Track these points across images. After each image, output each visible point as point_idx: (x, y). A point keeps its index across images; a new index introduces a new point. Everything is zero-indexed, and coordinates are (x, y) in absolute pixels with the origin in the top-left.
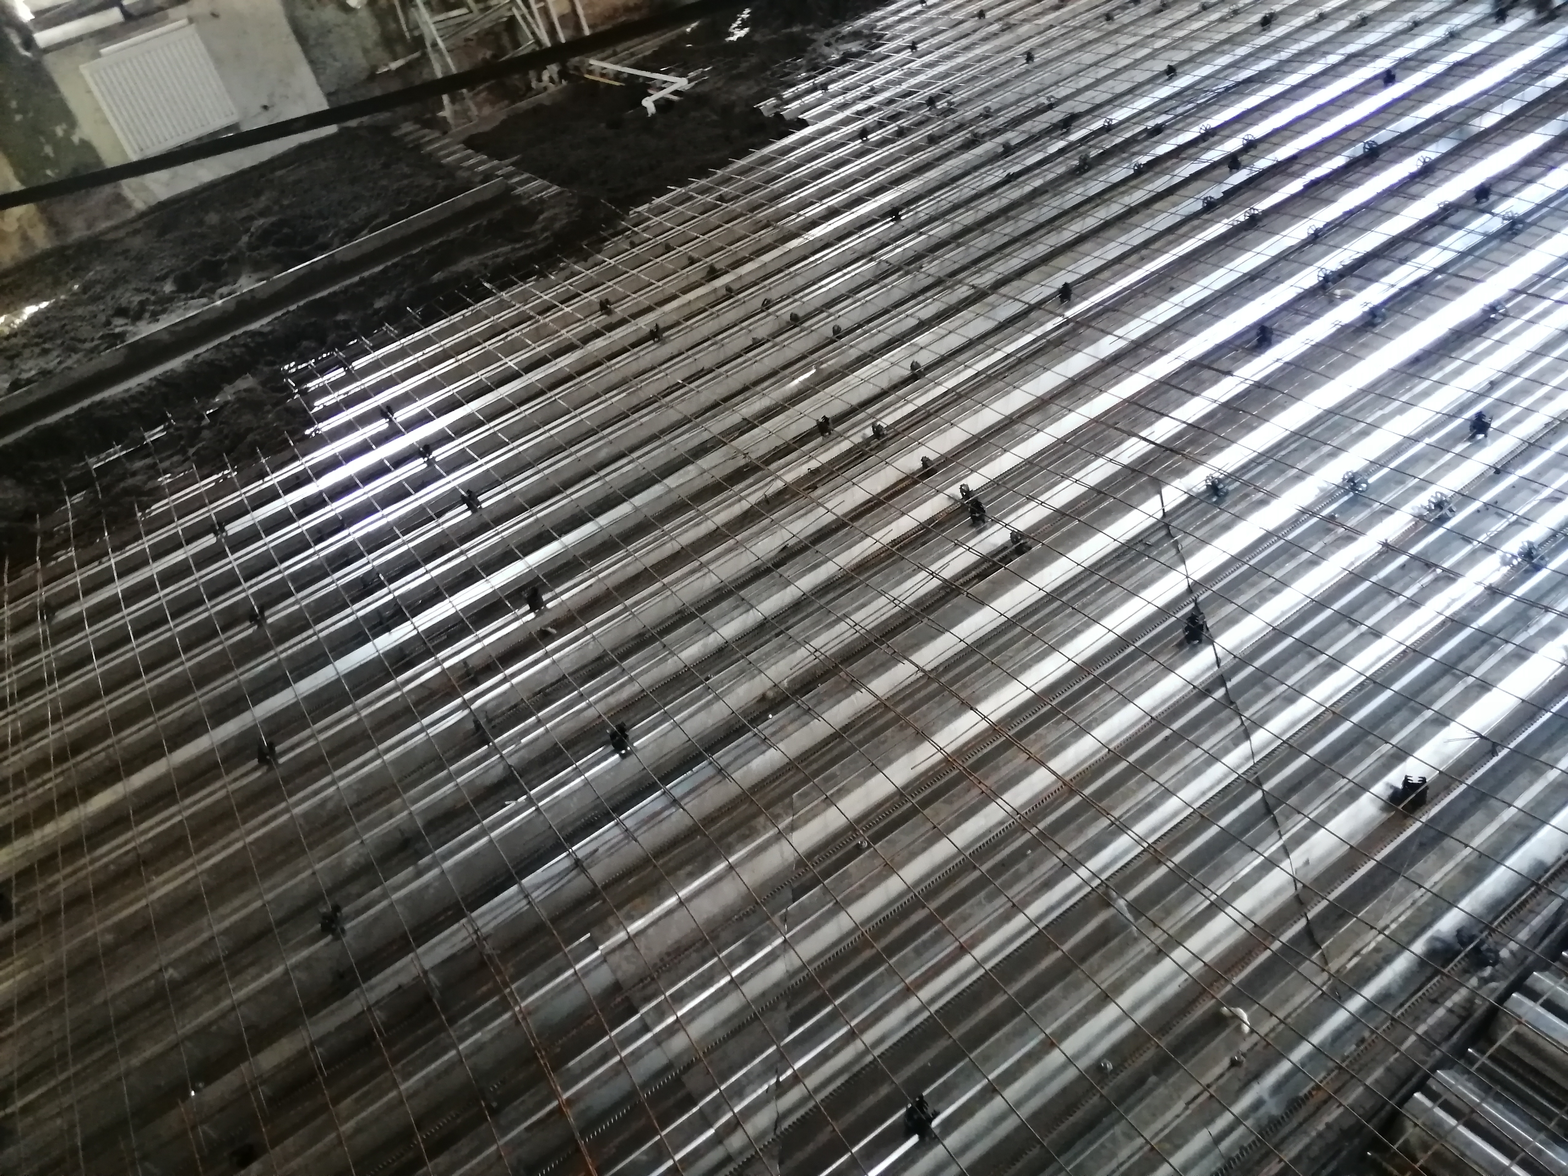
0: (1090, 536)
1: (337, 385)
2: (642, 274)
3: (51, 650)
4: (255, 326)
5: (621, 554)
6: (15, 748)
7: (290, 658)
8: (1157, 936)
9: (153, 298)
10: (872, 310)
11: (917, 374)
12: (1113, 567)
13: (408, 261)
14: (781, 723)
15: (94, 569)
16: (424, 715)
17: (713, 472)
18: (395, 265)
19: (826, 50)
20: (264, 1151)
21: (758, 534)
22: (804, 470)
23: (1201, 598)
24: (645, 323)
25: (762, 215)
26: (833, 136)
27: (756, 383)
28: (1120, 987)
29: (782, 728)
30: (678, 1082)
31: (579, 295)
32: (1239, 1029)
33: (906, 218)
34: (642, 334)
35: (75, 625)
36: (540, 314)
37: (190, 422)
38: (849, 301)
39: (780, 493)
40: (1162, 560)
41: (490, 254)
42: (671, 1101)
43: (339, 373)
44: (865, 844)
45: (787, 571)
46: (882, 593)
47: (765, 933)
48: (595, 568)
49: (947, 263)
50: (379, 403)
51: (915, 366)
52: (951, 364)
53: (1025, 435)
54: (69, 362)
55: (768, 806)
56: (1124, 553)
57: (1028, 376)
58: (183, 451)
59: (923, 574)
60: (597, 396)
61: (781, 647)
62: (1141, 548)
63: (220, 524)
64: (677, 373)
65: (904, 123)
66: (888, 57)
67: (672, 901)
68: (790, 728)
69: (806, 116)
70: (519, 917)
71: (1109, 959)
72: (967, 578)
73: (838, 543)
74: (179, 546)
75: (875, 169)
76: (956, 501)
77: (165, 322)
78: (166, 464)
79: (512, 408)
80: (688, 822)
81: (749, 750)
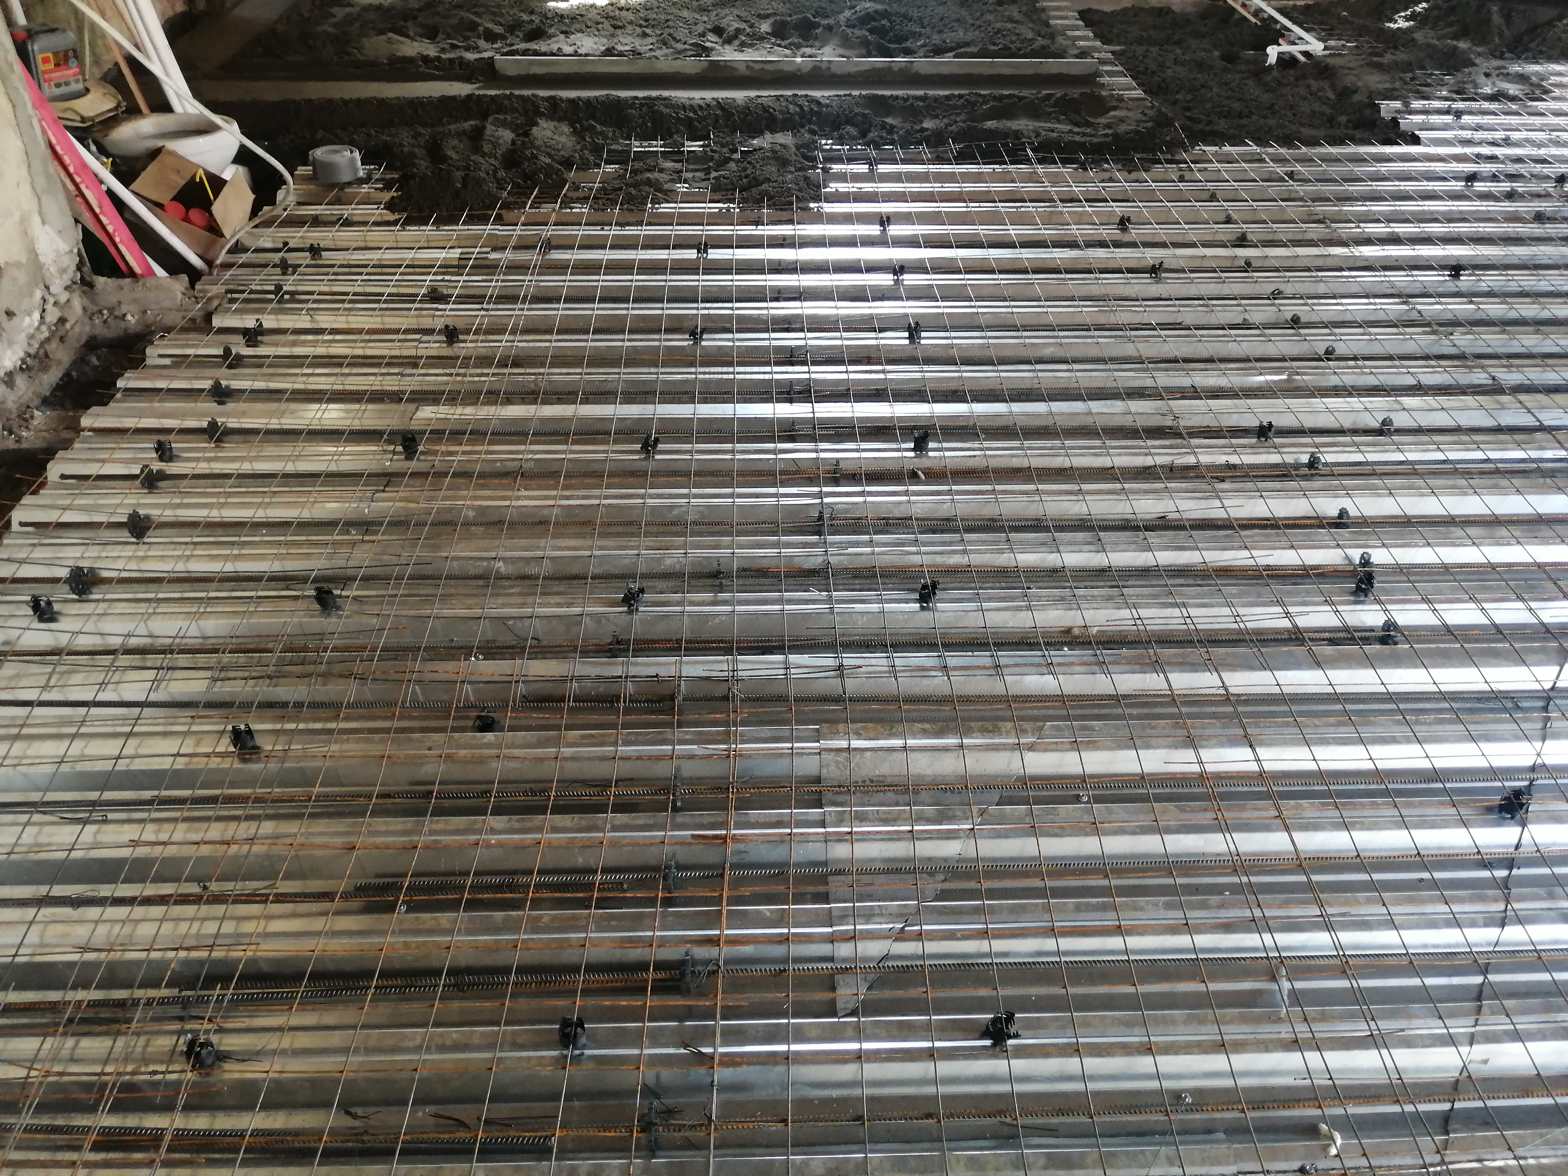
0: (1463, 665)
1: (857, 178)
2: (1175, 210)
3: (536, 278)
4: (816, 94)
5: (1016, 444)
6: (475, 337)
7: (705, 381)
8: (1302, 1030)
9: (748, 30)
10: (1376, 349)
11: (1384, 430)
12: (1469, 705)
13: (973, 99)
14: (1072, 659)
15: (595, 231)
16: (783, 484)
17: (1137, 417)
18: (960, 96)
19: (1482, 79)
20: (502, 730)
21: (1146, 492)
22: (1221, 459)
23: (1539, 782)
24: (1152, 255)
25: (1322, 209)
26: (1439, 167)
27: (1223, 360)
28: (1240, 1047)
29: (1072, 664)
30: (823, 879)
31: (1106, 201)
32: (1326, 1148)
33: (1466, 280)
34: (1143, 264)
35: (560, 268)
36: (1062, 201)
37: (725, 150)
38: (1360, 330)
39: (1188, 468)
40: (1524, 726)
41: (1048, 125)
42: (811, 889)
43: (863, 168)
44: (1085, 799)
45: (1153, 538)
46: (1230, 605)
47: (958, 813)
48: (986, 444)
49: (1481, 343)
50: (883, 210)
51: (1386, 422)
52: (1425, 438)
53: (1458, 542)
54: (658, 53)
55: (1021, 719)
56: (1488, 699)
57: (1496, 489)
58: (707, 171)
59: (1279, 609)
60: (1072, 299)
61: (1110, 598)
62: (1509, 705)
63: (706, 245)
64: (1155, 314)
65: (1520, 187)
66: (1543, 114)
67: (898, 743)
68: (1078, 669)
69: (1422, 134)
70: (770, 680)
71: (1244, 1020)
72: (1317, 635)
73: (1215, 539)
74: (667, 247)
75: (1462, 218)
76: (1351, 562)
77: (749, 55)
78: (690, 175)
79: (992, 272)
80: (947, 691)
81: (1032, 665)
